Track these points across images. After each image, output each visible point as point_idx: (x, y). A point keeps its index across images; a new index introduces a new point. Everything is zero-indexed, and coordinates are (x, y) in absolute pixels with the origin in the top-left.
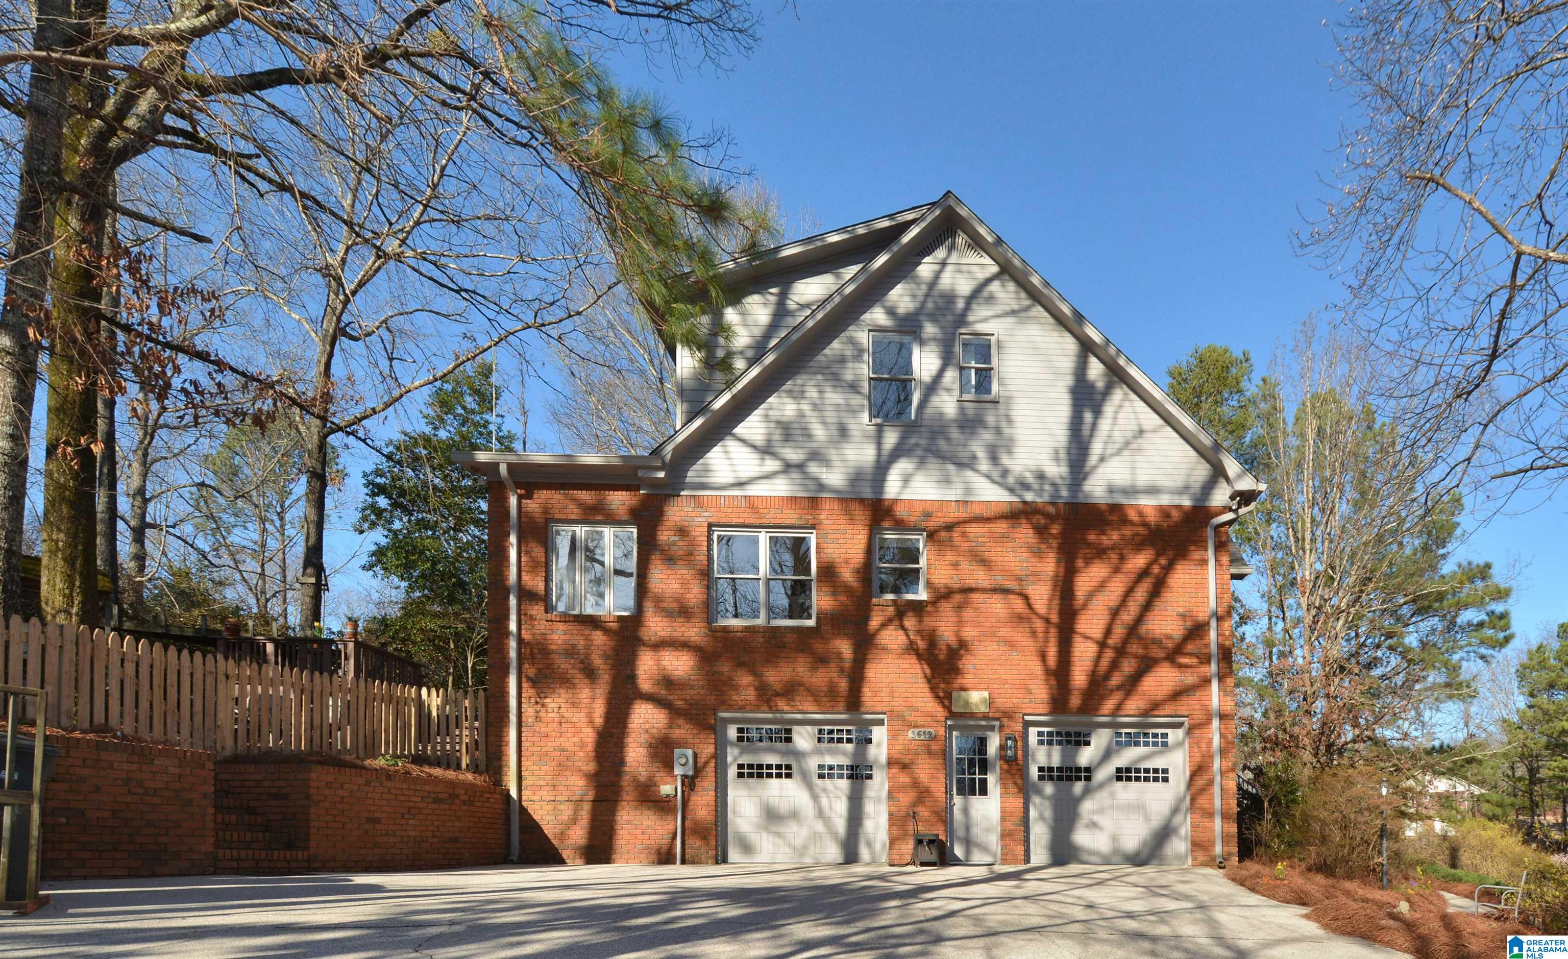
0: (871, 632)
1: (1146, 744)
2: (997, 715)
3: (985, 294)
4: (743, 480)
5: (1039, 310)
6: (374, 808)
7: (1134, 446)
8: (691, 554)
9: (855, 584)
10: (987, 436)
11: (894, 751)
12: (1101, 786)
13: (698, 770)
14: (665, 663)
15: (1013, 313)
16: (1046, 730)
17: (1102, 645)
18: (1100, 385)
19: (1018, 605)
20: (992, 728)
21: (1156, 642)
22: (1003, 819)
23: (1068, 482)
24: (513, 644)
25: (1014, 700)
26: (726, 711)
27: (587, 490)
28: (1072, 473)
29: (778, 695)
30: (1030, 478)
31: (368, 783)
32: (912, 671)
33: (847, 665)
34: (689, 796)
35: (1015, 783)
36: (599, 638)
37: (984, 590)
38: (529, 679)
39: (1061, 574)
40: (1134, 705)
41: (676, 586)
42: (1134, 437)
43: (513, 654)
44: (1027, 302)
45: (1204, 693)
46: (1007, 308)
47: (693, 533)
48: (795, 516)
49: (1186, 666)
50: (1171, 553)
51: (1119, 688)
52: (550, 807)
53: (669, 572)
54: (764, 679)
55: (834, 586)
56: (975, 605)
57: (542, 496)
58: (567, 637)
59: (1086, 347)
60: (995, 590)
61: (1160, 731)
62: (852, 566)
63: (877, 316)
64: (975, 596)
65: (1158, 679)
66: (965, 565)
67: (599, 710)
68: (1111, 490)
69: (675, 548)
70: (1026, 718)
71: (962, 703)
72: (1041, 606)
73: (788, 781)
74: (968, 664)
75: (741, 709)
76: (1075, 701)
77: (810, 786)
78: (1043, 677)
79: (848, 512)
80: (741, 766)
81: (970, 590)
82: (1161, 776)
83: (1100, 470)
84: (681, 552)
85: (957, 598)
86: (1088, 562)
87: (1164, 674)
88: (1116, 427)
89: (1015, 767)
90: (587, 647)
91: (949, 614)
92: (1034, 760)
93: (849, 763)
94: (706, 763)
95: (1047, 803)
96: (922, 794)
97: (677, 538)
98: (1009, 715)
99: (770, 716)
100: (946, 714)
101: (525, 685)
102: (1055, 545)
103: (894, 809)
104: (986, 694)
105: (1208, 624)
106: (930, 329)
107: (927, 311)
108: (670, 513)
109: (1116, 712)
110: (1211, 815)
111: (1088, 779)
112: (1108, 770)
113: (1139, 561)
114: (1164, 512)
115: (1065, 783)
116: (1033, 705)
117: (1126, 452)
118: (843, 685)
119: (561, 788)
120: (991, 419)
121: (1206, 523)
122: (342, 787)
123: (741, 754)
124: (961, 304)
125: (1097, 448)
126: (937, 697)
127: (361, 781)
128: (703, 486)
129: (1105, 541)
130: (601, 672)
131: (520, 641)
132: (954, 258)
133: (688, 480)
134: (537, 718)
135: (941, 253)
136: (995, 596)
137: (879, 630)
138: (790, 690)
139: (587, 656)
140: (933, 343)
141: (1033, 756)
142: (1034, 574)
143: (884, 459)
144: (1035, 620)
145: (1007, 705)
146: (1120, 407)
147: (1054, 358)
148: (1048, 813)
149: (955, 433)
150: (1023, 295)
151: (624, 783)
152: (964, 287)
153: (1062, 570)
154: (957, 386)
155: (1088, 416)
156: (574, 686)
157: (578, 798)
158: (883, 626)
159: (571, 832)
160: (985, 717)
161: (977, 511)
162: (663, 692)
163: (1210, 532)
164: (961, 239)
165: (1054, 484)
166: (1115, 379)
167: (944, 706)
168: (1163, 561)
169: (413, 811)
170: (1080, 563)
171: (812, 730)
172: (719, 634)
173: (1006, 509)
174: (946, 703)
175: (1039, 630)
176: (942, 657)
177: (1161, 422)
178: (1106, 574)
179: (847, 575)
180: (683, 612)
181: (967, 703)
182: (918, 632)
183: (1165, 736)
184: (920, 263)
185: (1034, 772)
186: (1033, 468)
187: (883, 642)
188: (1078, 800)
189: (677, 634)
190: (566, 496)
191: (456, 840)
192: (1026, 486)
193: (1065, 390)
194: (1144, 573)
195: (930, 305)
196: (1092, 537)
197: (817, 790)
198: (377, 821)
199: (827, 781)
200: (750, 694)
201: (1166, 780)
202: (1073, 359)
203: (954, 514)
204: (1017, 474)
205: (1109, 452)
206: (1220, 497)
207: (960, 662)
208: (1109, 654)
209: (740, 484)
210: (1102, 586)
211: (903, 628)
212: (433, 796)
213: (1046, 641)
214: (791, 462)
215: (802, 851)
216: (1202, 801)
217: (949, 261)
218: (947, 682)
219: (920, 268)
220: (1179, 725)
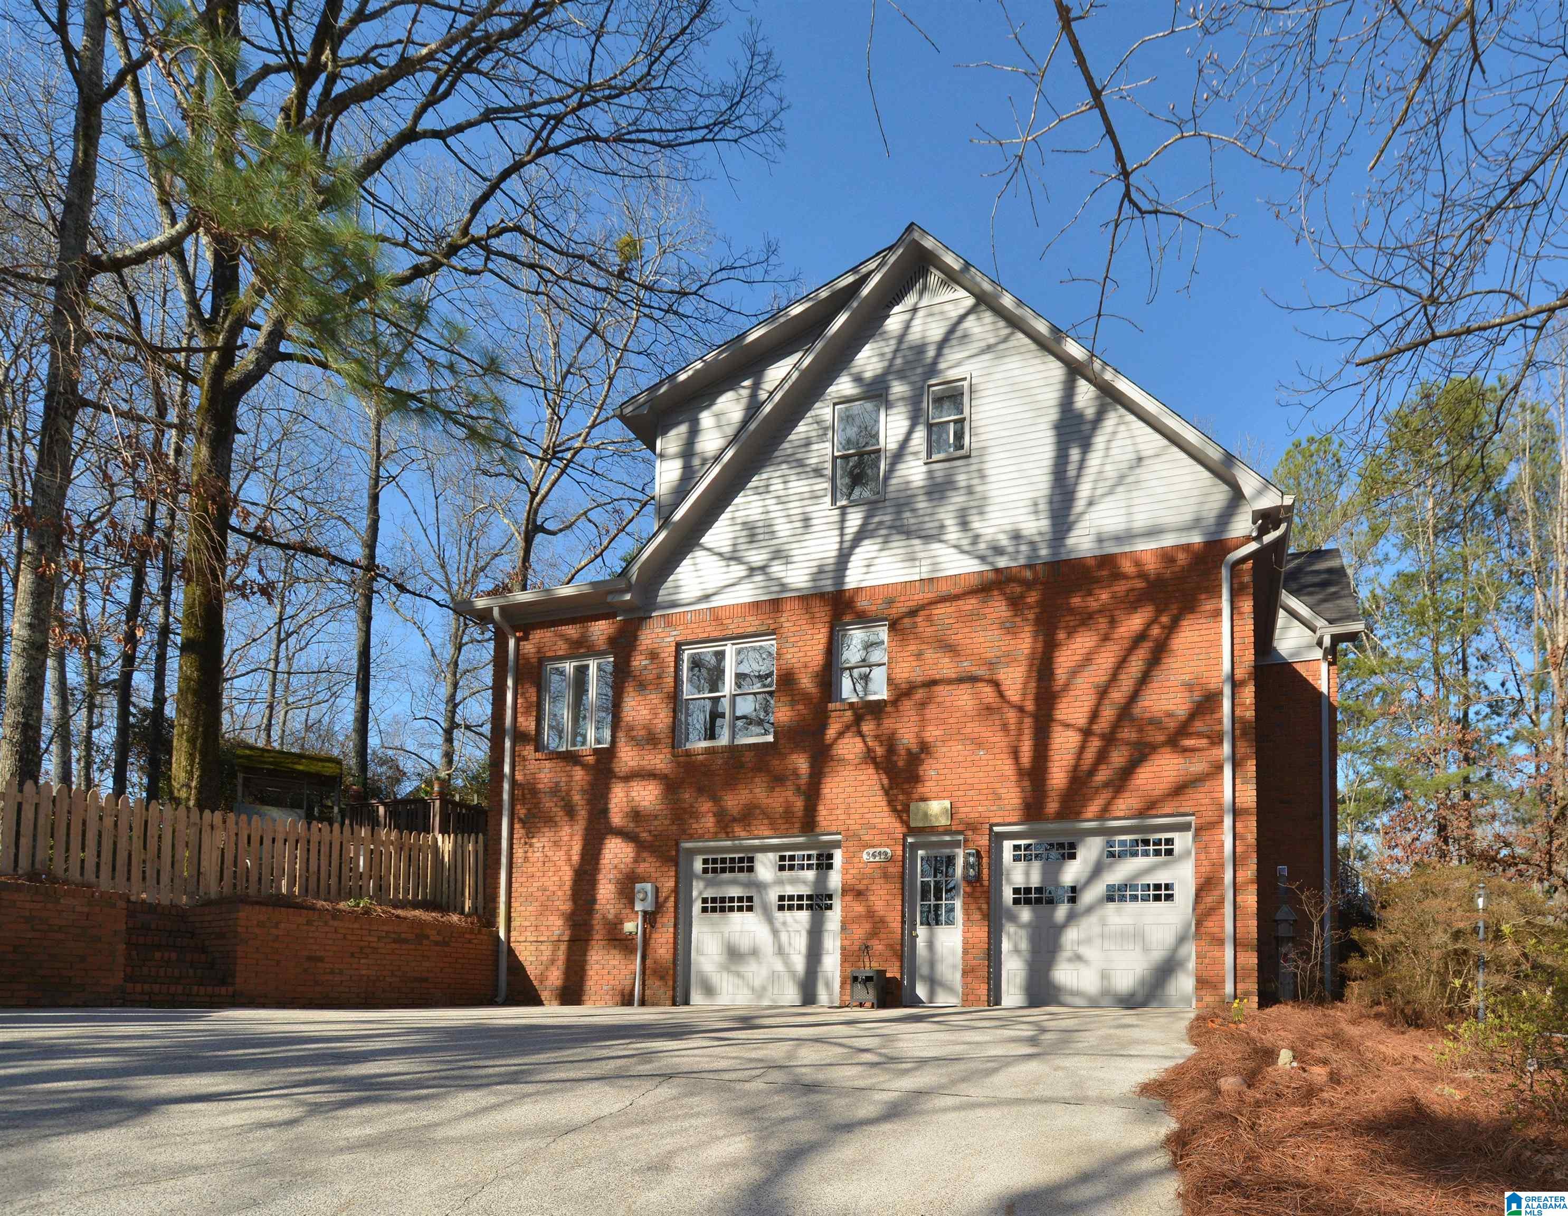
0: (828, 742)
1: (1146, 854)
2: (960, 828)
3: (958, 334)
4: (710, 592)
5: (1020, 338)
6: (315, 947)
7: (1130, 479)
8: (659, 677)
9: (814, 690)
10: (957, 499)
11: (849, 876)
12: (1090, 910)
13: (659, 906)
14: (634, 794)
15: (989, 348)
16: (1022, 842)
17: (1087, 733)
18: (1090, 412)
19: (988, 691)
20: (957, 844)
21: (1155, 722)
22: (965, 952)
23: (1047, 537)
24: (506, 786)
25: (980, 809)
26: (687, 841)
27: (573, 623)
28: (1054, 525)
29: (734, 820)
30: (1004, 540)
31: (309, 923)
32: (868, 783)
33: (804, 780)
34: (651, 933)
35: (980, 909)
36: (579, 774)
37: (949, 682)
38: (520, 820)
39: (1040, 650)
40: (1125, 804)
41: (645, 712)
42: (1131, 468)
43: (506, 796)
44: (1007, 331)
45: (1215, 783)
46: (983, 344)
47: (662, 655)
48: (757, 622)
49: (1193, 750)
50: (1174, 609)
51: (1106, 785)
52: (533, 948)
53: (640, 698)
54: (722, 803)
55: (792, 695)
56: (939, 699)
57: (537, 636)
58: (552, 775)
59: (1074, 370)
60: (960, 680)
61: (1164, 836)
62: (810, 670)
63: (844, 386)
64: (938, 689)
65: (1155, 769)
66: (930, 655)
67: (577, 848)
68: (1100, 540)
69: (645, 672)
70: (996, 829)
71: (921, 814)
72: (1013, 692)
73: (749, 914)
74: (931, 770)
75: (701, 838)
76: (1052, 806)
77: (770, 920)
78: (1013, 778)
79: (808, 610)
80: (705, 900)
81: (934, 683)
82: (1162, 893)
83: (1087, 516)
84: (651, 677)
85: (920, 694)
86: (1071, 633)
87: (1162, 762)
88: (1110, 460)
89: (979, 889)
90: (568, 783)
91: (909, 713)
92: (1009, 881)
93: (809, 893)
94: (667, 898)
95: (1023, 933)
96: (877, 924)
97: (647, 662)
98: (973, 827)
99: (729, 843)
100: (904, 830)
101: (517, 826)
102: (1031, 616)
103: (847, 943)
104: (947, 803)
105: (1221, 693)
106: (898, 389)
107: (895, 368)
108: (643, 637)
109: (1104, 813)
110: (1221, 942)
111: (1073, 900)
112: (1097, 890)
113: (1135, 622)
114: (1167, 556)
115: (1043, 907)
116: (1001, 813)
117: (1120, 489)
118: (799, 804)
119: (542, 928)
120: (962, 479)
121: (1222, 561)
122: (276, 926)
123: (706, 887)
124: (931, 353)
125: (1084, 491)
126: (894, 810)
127: (302, 920)
128: (674, 605)
129: (1093, 605)
130: (579, 808)
131: (513, 783)
132: (925, 302)
133: (659, 599)
134: (526, 859)
135: (910, 300)
136: (962, 686)
137: (836, 740)
138: (747, 816)
139: (568, 793)
140: (900, 403)
141: (1008, 874)
142: (1007, 654)
143: (846, 545)
144: (1006, 710)
145: (972, 815)
146: (1114, 433)
147: (1037, 391)
148: (1024, 945)
149: (922, 504)
150: (1002, 324)
151: (595, 922)
152: (936, 332)
153: (1040, 645)
154: (923, 448)
155: (1075, 454)
156: (556, 824)
157: (555, 938)
158: (841, 734)
159: (549, 973)
160: (947, 831)
161: (944, 589)
162: (631, 825)
163: (1225, 573)
164: (934, 277)
165: (1032, 543)
166: (1109, 400)
167: (902, 821)
168: (1165, 619)
169: (368, 951)
170: (1061, 635)
171: (772, 857)
172: (681, 759)
173: (974, 582)
174: (905, 817)
175: (1012, 721)
176: (901, 764)
177: (1165, 442)
178: (1092, 644)
179: (805, 681)
180: (651, 740)
181: (926, 815)
182: (876, 737)
183: (1169, 841)
184: (888, 316)
185: (1008, 895)
186: (1009, 528)
187: (840, 752)
188: (1059, 929)
189: (645, 762)
190: (556, 635)
191: (425, 980)
192: (998, 551)
193: (1049, 426)
194: (1140, 638)
195: (899, 361)
196: (1076, 601)
197: (778, 925)
198: (321, 959)
199: (787, 914)
200: (709, 822)
201: (1169, 897)
202: (1060, 386)
203: (919, 597)
204: (989, 538)
205: (1099, 492)
206: (1243, 525)
207: (921, 768)
208: (1095, 744)
209: (706, 597)
210: (1088, 660)
211: (860, 734)
212: (393, 936)
213: (1020, 732)
214: (754, 565)
215: (760, 992)
216: (1210, 925)
217: (920, 305)
218: (908, 794)
219: (888, 321)
220: (1185, 827)
